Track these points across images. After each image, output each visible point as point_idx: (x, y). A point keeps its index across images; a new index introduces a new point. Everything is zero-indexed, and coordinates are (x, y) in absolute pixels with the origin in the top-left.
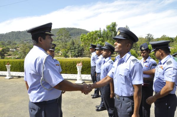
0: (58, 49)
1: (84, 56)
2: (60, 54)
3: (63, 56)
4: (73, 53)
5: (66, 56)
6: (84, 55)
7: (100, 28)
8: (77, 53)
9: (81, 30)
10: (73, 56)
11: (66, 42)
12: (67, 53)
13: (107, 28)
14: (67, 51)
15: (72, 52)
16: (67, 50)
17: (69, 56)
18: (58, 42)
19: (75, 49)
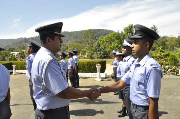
0: (83, 50)
1: (110, 58)
2: (86, 56)
3: (89, 58)
4: (99, 54)
5: (92, 58)
6: (110, 56)
7: (118, 31)
8: (103, 55)
9: (108, 31)
10: (99, 58)
11: (92, 43)
12: (93, 55)
13: (124, 30)
14: (92, 53)
15: (97, 53)
16: (92, 51)
17: (95, 57)
18: (84, 44)
19: (101, 50)
